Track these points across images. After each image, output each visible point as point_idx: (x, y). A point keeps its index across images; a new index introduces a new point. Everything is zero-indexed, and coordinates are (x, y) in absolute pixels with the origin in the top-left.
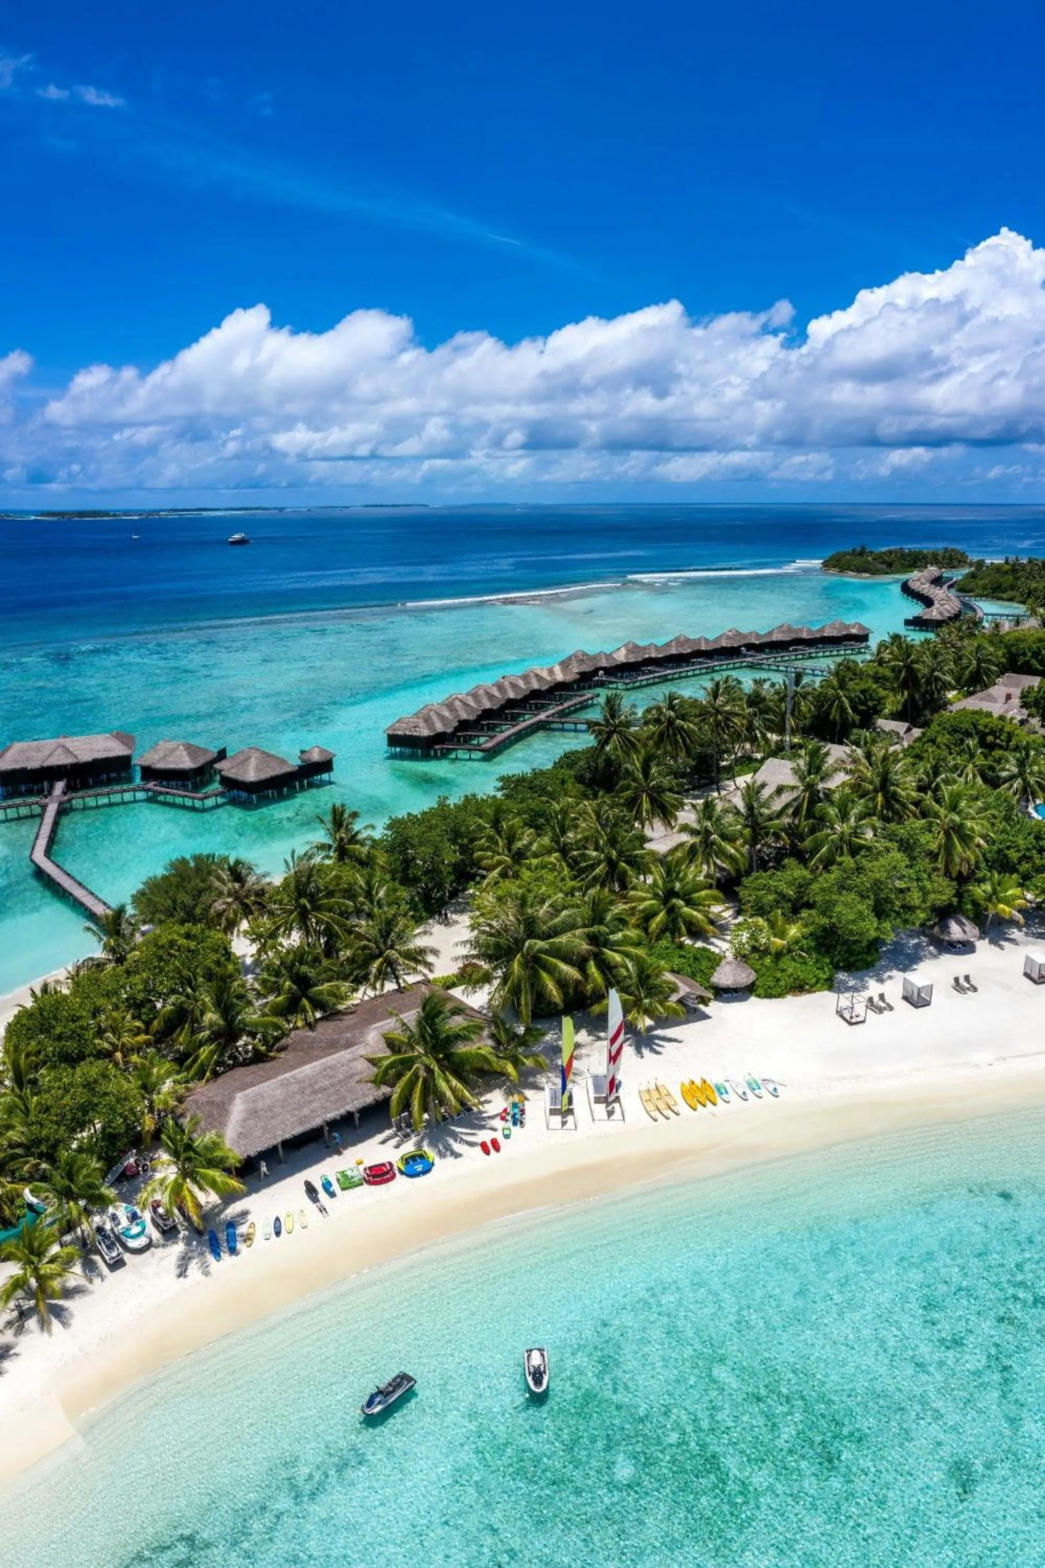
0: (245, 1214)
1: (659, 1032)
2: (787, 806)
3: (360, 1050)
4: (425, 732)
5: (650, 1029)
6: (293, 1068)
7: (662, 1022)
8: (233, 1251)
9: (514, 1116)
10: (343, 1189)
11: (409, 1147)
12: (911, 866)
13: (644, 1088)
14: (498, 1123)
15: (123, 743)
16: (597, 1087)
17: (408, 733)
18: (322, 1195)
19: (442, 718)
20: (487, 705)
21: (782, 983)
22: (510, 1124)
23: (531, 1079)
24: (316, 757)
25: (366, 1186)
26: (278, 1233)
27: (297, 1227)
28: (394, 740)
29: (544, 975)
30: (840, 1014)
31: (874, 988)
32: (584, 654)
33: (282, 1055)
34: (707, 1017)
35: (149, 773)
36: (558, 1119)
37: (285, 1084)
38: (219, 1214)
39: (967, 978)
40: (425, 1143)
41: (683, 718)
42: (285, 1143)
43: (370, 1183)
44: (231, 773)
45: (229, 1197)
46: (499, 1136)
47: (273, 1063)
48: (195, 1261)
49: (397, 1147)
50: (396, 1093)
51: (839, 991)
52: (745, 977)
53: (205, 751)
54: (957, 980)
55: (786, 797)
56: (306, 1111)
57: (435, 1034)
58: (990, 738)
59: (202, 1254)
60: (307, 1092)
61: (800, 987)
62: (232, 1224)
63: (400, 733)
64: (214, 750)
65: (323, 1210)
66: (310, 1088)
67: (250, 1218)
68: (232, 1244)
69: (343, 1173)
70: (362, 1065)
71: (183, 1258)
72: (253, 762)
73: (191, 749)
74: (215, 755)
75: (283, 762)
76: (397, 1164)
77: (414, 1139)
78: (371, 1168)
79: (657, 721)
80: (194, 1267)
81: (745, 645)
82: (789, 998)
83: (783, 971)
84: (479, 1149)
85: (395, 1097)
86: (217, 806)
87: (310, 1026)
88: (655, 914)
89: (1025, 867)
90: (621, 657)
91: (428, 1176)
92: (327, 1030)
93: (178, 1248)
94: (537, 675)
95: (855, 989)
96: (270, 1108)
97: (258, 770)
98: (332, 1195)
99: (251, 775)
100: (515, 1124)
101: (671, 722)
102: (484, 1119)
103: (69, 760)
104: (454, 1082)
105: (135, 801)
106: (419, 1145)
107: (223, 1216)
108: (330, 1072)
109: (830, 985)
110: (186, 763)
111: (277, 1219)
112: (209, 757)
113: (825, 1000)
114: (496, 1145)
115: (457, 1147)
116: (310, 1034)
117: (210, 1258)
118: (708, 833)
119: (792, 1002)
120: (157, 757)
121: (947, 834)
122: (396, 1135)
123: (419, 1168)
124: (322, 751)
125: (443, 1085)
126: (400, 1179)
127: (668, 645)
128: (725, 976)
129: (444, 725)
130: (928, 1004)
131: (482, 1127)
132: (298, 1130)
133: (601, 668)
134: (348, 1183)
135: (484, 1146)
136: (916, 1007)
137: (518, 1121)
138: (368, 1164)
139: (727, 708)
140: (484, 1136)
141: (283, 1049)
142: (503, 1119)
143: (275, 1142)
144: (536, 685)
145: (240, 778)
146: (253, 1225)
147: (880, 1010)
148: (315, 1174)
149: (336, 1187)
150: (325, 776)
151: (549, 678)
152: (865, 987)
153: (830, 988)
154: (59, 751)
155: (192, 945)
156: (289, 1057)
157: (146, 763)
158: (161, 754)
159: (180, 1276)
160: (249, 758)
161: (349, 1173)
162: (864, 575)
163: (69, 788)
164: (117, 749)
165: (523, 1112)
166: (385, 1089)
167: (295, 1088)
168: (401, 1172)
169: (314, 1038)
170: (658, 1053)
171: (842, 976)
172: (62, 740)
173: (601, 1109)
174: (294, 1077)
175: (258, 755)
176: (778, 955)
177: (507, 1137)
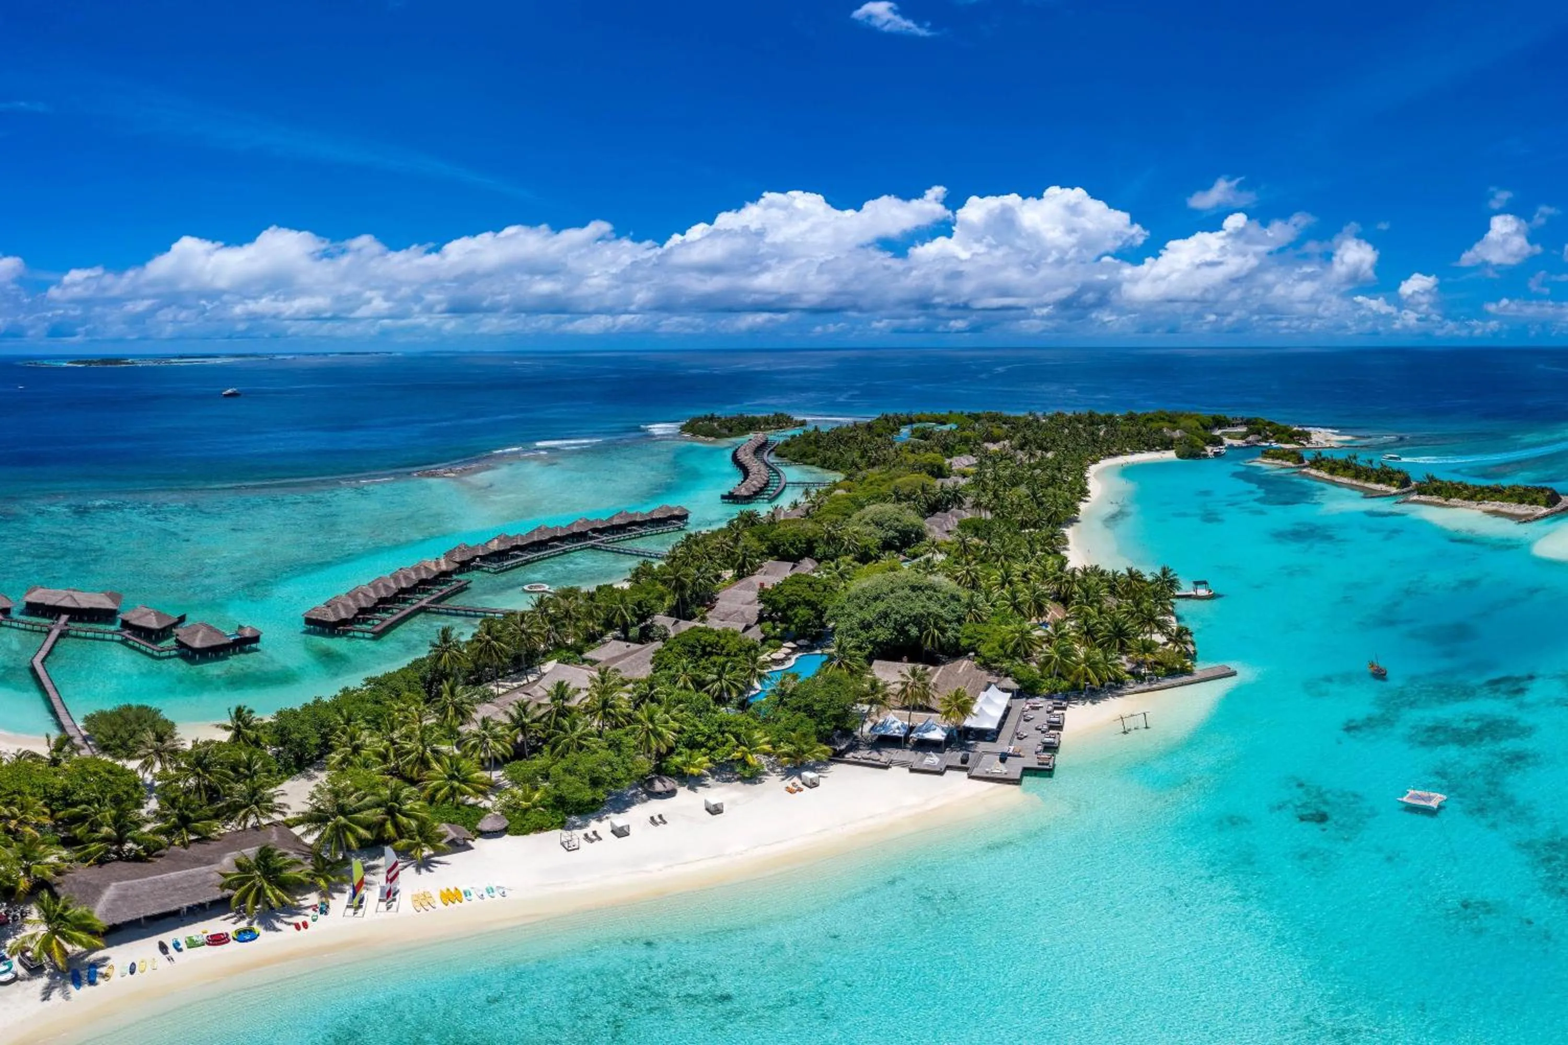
0: (106, 959)
1: (436, 859)
2: (543, 716)
3: (216, 867)
4: (333, 619)
5: (430, 856)
6: (162, 872)
7: (438, 854)
8: (92, 983)
9: (321, 909)
10: (189, 947)
11: (243, 924)
12: (619, 756)
13: (416, 892)
14: (310, 912)
15: (113, 601)
16: (382, 892)
17: (319, 618)
18: (172, 950)
19: (346, 607)
20: (383, 594)
21: (527, 827)
22: (318, 913)
23: (339, 887)
24: (247, 633)
25: (206, 947)
26: (132, 972)
27: (149, 968)
28: (309, 621)
29: (348, 834)
30: (562, 844)
31: (594, 825)
32: (466, 546)
33: (159, 860)
34: (472, 848)
35: (126, 624)
36: (351, 911)
37: (156, 882)
38: (83, 958)
39: (660, 816)
40: (256, 922)
41: (497, 639)
42: (146, 918)
43: (209, 944)
44: (184, 639)
45: (93, 949)
46: (308, 920)
47: (150, 865)
48: (58, 989)
49: (234, 923)
50: (237, 894)
51: (569, 829)
52: (498, 826)
53: (169, 617)
54: (652, 818)
55: (543, 711)
56: (167, 900)
57: (267, 866)
58: (709, 649)
59: (64, 985)
60: (170, 889)
61: (540, 828)
62: (94, 965)
63: (314, 617)
64: (175, 616)
65: (170, 959)
66: (174, 886)
67: (109, 962)
68: (92, 978)
69: (190, 938)
70: (214, 876)
71: (47, 988)
72: (200, 635)
73: (159, 615)
74: (177, 620)
75: (223, 635)
76: (232, 934)
77: (248, 920)
78: (211, 936)
79: (479, 641)
80: (56, 995)
81: (590, 530)
82: (532, 835)
83: (527, 820)
84: (293, 927)
85: (235, 897)
86: (170, 657)
87: (185, 845)
88: (441, 789)
89: (711, 743)
90: (495, 546)
91: (253, 942)
92: (196, 850)
93: (44, 981)
94: (426, 568)
95: (580, 827)
96: (137, 896)
97: (202, 640)
98: (180, 950)
99: (197, 644)
100: (321, 913)
101: (488, 642)
102: (301, 909)
103: (74, 605)
104: (278, 892)
105: (112, 640)
106: (250, 923)
107: (86, 960)
108: (190, 879)
109: (563, 825)
110: (153, 623)
111: (133, 964)
112: (172, 622)
113: (556, 835)
114: (305, 925)
115: (278, 925)
116: (183, 850)
117: (71, 988)
118: (485, 737)
119: (533, 838)
120: (134, 616)
121: (647, 733)
122: (234, 916)
123: (247, 937)
124: (253, 630)
125: (269, 893)
126: (232, 942)
127: (531, 534)
128: (486, 824)
129: (347, 613)
130: (628, 834)
131: (299, 914)
132: (156, 912)
133: (478, 556)
134: (192, 944)
135: (297, 927)
136: (619, 837)
137: (324, 911)
138: (210, 933)
139: (529, 631)
140: (299, 919)
141: (161, 856)
142: (314, 910)
143: (138, 917)
144: (424, 575)
145: (188, 643)
146: (112, 967)
147: (592, 841)
148: (168, 937)
149: (183, 945)
150: (254, 645)
151: (435, 569)
152: (587, 826)
153: (562, 828)
154: (68, 599)
155: (111, 778)
156: (163, 863)
157: (127, 619)
158: (138, 614)
159: (44, 1000)
160: (198, 631)
161: (195, 938)
162: (711, 439)
163: (70, 620)
164: (108, 604)
165: (328, 907)
166: (230, 892)
167: (161, 885)
168: (234, 939)
169: (184, 855)
170: (431, 871)
171: (573, 818)
172: (71, 593)
173: (383, 905)
174: (162, 879)
175: (204, 630)
176: (526, 810)
177: (314, 920)
